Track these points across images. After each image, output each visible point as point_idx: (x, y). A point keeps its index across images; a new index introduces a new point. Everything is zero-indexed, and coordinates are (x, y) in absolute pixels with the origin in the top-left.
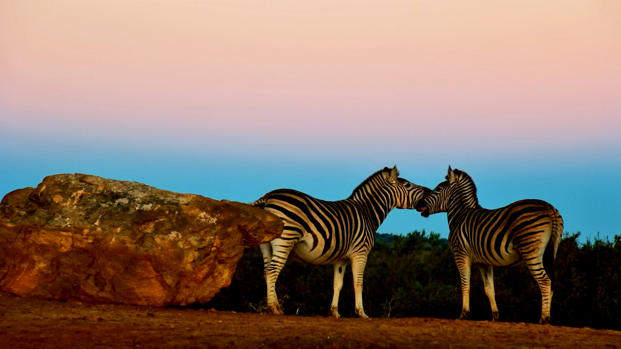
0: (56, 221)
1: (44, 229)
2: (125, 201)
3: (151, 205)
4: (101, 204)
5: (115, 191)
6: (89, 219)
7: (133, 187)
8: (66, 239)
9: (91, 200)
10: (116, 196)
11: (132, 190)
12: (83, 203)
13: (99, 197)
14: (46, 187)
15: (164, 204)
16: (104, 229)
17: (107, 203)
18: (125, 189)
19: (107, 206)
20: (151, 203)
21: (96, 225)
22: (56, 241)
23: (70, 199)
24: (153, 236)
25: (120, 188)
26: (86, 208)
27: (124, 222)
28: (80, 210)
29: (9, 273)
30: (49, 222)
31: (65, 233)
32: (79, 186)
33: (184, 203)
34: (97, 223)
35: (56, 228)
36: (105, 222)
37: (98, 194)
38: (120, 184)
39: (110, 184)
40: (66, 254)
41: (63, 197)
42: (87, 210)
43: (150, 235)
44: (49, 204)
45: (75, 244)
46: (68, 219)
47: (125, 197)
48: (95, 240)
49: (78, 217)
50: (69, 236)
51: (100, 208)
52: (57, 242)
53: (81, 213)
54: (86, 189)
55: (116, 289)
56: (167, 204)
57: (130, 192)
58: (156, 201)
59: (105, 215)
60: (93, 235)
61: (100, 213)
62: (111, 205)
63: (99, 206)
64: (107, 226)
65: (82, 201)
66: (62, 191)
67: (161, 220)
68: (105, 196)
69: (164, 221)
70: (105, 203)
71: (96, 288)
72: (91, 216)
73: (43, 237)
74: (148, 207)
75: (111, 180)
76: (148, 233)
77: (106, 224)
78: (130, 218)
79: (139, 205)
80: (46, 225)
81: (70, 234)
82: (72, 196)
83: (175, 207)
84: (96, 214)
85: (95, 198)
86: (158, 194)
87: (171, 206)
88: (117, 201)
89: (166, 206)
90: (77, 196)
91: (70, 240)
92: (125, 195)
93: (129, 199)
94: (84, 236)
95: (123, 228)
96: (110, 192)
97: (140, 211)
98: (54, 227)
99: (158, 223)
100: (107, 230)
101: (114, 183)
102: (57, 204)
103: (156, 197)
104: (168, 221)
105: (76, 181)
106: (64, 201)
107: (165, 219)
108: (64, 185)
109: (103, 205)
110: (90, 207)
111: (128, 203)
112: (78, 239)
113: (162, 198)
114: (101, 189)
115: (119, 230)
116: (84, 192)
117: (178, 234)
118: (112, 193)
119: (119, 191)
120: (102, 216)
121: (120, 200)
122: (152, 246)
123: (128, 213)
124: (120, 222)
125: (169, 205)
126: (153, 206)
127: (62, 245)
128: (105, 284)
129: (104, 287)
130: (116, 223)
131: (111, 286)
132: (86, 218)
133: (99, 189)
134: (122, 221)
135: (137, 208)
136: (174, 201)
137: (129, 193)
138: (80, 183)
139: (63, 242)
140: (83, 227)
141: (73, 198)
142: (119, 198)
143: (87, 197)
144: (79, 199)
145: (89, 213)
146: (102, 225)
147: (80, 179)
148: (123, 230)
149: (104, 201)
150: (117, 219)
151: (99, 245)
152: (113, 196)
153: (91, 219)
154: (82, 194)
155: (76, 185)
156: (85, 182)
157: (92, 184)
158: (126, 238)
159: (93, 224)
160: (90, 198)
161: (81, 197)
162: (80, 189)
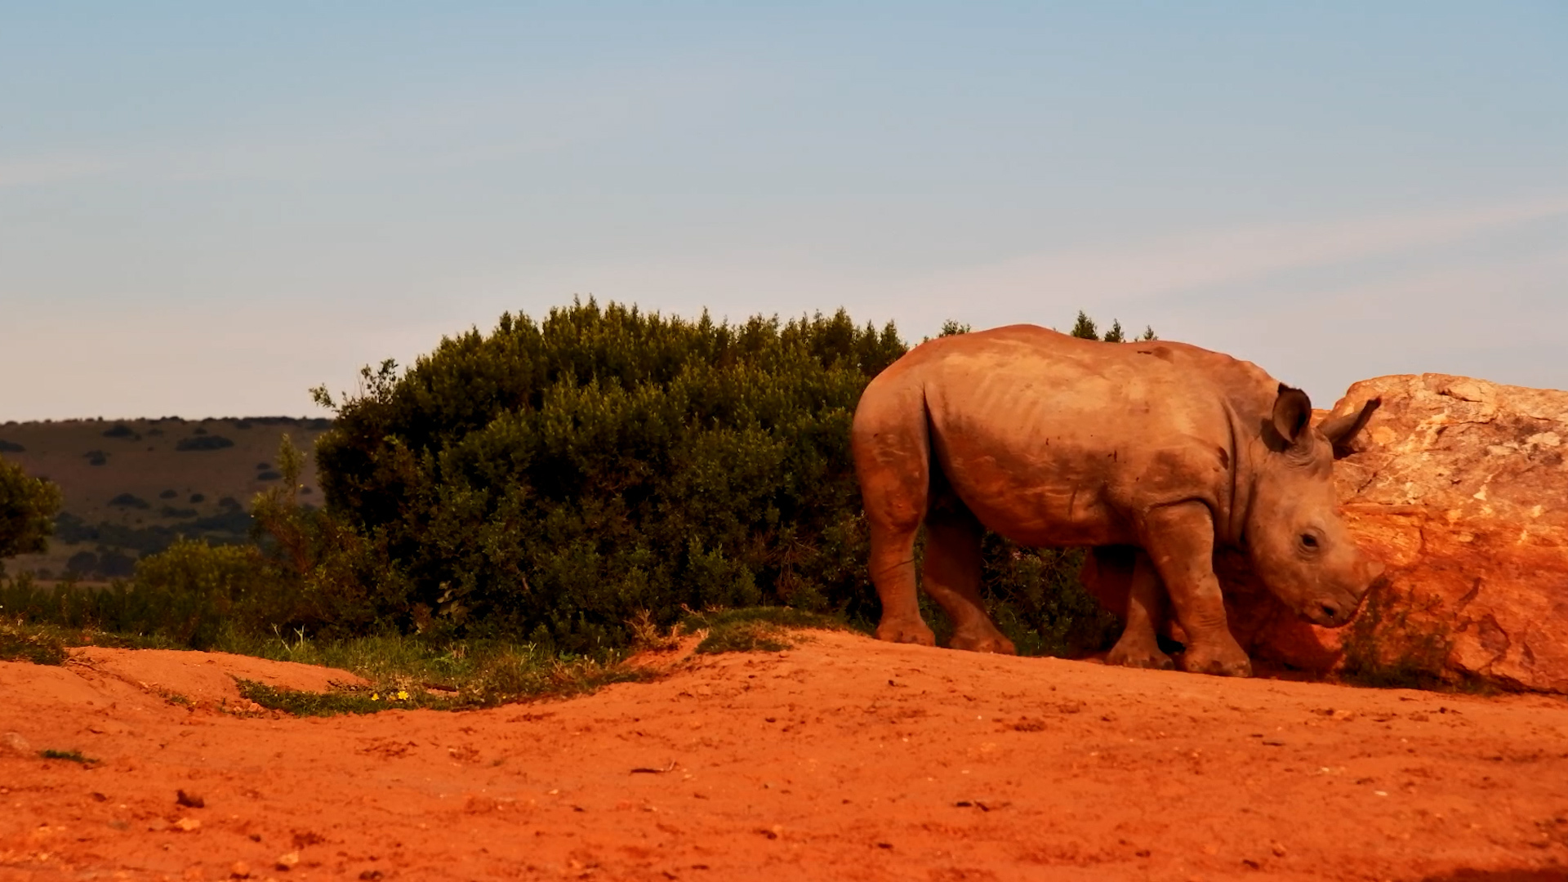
0: (1382, 492)
1: (1352, 510)
2: (1550, 440)
4: (1491, 448)
5: (1524, 415)
6: (1460, 485)
8: (1406, 534)
9: (1464, 438)
10: (1524, 429)
12: (1447, 445)
13: (1486, 430)
14: (1355, 408)
16: (1499, 511)
17: (1505, 444)
18: (1552, 410)
19: (1506, 452)
21: (1479, 501)
22: (1382, 538)
23: (1412, 437)
25: (1536, 406)
26: (1452, 458)
27: (1550, 492)
28: (1439, 463)
30: (1363, 492)
31: (1402, 520)
32: (1434, 405)
34: (1481, 495)
35: (1382, 507)
36: (1502, 492)
37: (1481, 423)
38: (1538, 399)
39: (1511, 397)
40: (1410, 570)
41: (1396, 431)
42: (1455, 462)
44: (1363, 450)
45: (1429, 546)
46: (1409, 485)
47: (1551, 430)
48: (1476, 536)
49: (1435, 480)
50: (1413, 526)
51: (1489, 457)
52: (1385, 540)
53: (1441, 470)
54: (1453, 411)
55: (1535, 655)
57: (1563, 418)
59: (1500, 475)
60: (1471, 525)
61: (1487, 470)
62: (1516, 450)
63: (1486, 453)
64: (1507, 502)
65: (1444, 441)
66: (1393, 416)
68: (1499, 428)
70: (1501, 444)
71: (1484, 654)
72: (1465, 477)
73: (1350, 528)
75: (1515, 387)
77: (1502, 497)
78: (1566, 482)
80: (1357, 500)
81: (1415, 520)
82: (1418, 429)
84: (1478, 473)
85: (1476, 433)
88: (1532, 440)
90: (1430, 428)
91: (1417, 534)
92: (1550, 426)
93: (1559, 433)
94: (1451, 527)
95: (1547, 508)
96: (1512, 418)
98: (1377, 505)
100: (1506, 512)
101: (1522, 395)
102: (1384, 449)
105: (1426, 393)
106: (1399, 442)
108: (1398, 405)
109: (1497, 451)
110: (1462, 456)
111: (1558, 444)
112: (1435, 533)
114: (1489, 409)
115: (1537, 511)
116: (1447, 419)
118: (1518, 420)
119: (1535, 415)
120: (1493, 478)
121: (1537, 438)
123: (1561, 468)
124: (1539, 492)
127: (1397, 549)
128: (1508, 645)
129: (1504, 652)
130: (1529, 494)
131: (1522, 650)
132: (1454, 483)
133: (1484, 410)
134: (1545, 488)
137: (1559, 419)
138: (1439, 397)
139: (1401, 541)
140: (1447, 503)
141: (1421, 435)
142: (1535, 433)
143: (1456, 432)
144: (1436, 436)
145: (1460, 471)
146: (1493, 498)
147: (1437, 387)
148: (1547, 512)
149: (1497, 441)
150: (1532, 484)
151: (1487, 548)
152: (1521, 426)
153: (1467, 484)
154: (1442, 424)
155: (1427, 402)
156: (1449, 393)
157: (1468, 398)
158: (1554, 530)
159: (1471, 496)
160: (1463, 432)
161: (1440, 432)
162: (1436, 411)
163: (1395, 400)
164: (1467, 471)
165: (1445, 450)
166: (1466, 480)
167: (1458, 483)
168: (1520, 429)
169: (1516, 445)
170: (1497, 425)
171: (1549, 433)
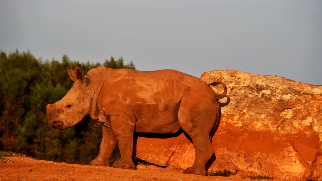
2: (268, 92)
3: (289, 95)
4: (248, 95)
5: (259, 84)
6: (238, 107)
7: (275, 80)
9: (240, 91)
10: (259, 89)
11: (273, 83)
12: (234, 94)
13: (247, 89)
15: (301, 94)
16: (251, 116)
17: (253, 94)
18: (268, 82)
19: (253, 96)
20: (290, 93)
24: (292, 121)
25: (263, 81)
27: (267, 110)
29: (177, 151)
32: (230, 80)
33: (318, 94)
34: (245, 111)
36: (252, 110)
37: (245, 86)
38: (264, 78)
39: (255, 78)
41: (217, 89)
42: (237, 100)
43: (289, 120)
47: (268, 89)
48: (243, 125)
49: (230, 105)
51: (248, 98)
54: (236, 83)
55: (262, 165)
56: (304, 94)
57: (272, 85)
58: (294, 92)
59: (251, 104)
60: (242, 120)
61: (247, 102)
63: (247, 97)
64: (253, 113)
65: (233, 92)
67: (299, 108)
68: (251, 88)
69: (301, 108)
70: (251, 93)
71: (246, 164)
72: (240, 104)
74: (287, 97)
75: (256, 74)
76: (288, 119)
77: (253, 111)
78: (273, 106)
79: (280, 95)
83: (311, 97)
84: (244, 103)
85: (243, 90)
86: (295, 86)
87: (307, 96)
88: (261, 92)
89: (303, 96)
92: (267, 88)
93: (271, 90)
94: (235, 122)
95: (266, 115)
96: (255, 85)
97: (281, 101)
99: (296, 110)
100: (253, 116)
101: (259, 77)
103: (294, 89)
104: (305, 109)
105: (227, 76)
107: (302, 107)
109: (250, 96)
110: (239, 98)
111: (270, 93)
112: (230, 123)
113: (299, 90)
114: (248, 82)
115: (263, 116)
116: (234, 85)
117: (313, 120)
118: (257, 86)
119: (263, 84)
120: (249, 105)
121: (263, 91)
122: (292, 129)
123: (271, 102)
124: (264, 110)
125: (305, 95)
126: (291, 96)
128: (253, 161)
129: (252, 164)
130: (261, 110)
131: (258, 163)
132: (236, 107)
133: (246, 82)
134: (266, 108)
135: (278, 98)
136: (310, 92)
137: (270, 85)
138: (231, 78)
140: (234, 114)
142: (263, 90)
143: (237, 89)
144: (230, 91)
145: (238, 102)
146: (249, 112)
147: (231, 74)
148: (267, 116)
149: (250, 93)
150: (262, 107)
151: (247, 128)
152: (258, 88)
153: (240, 107)
154: (232, 87)
155: (228, 79)
156: (235, 77)
157: (241, 78)
158: (269, 123)
159: (242, 111)
160: (239, 90)
161: (232, 89)
162: (231, 82)
163: (217, 79)
164: (240, 103)
165: (233, 95)
166: (240, 106)
167: (237, 106)
168: (258, 89)
169: (256, 94)
170: (250, 87)
171: (267, 90)
